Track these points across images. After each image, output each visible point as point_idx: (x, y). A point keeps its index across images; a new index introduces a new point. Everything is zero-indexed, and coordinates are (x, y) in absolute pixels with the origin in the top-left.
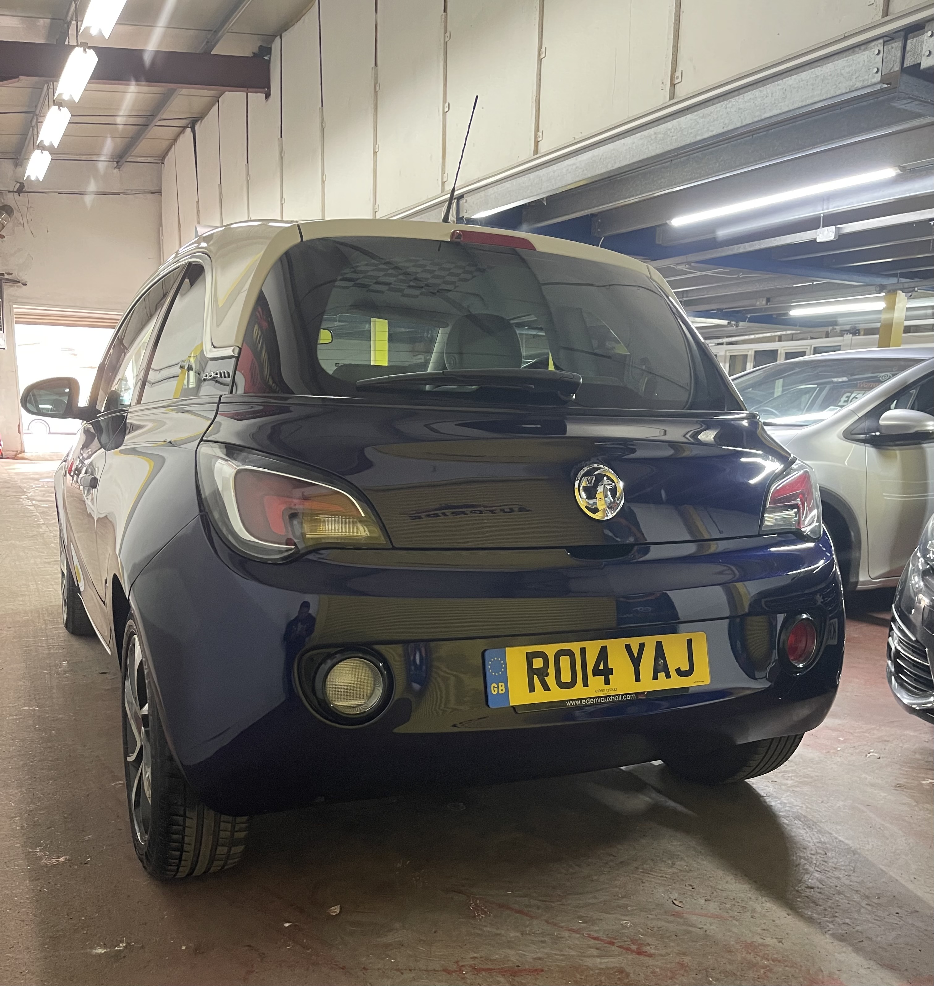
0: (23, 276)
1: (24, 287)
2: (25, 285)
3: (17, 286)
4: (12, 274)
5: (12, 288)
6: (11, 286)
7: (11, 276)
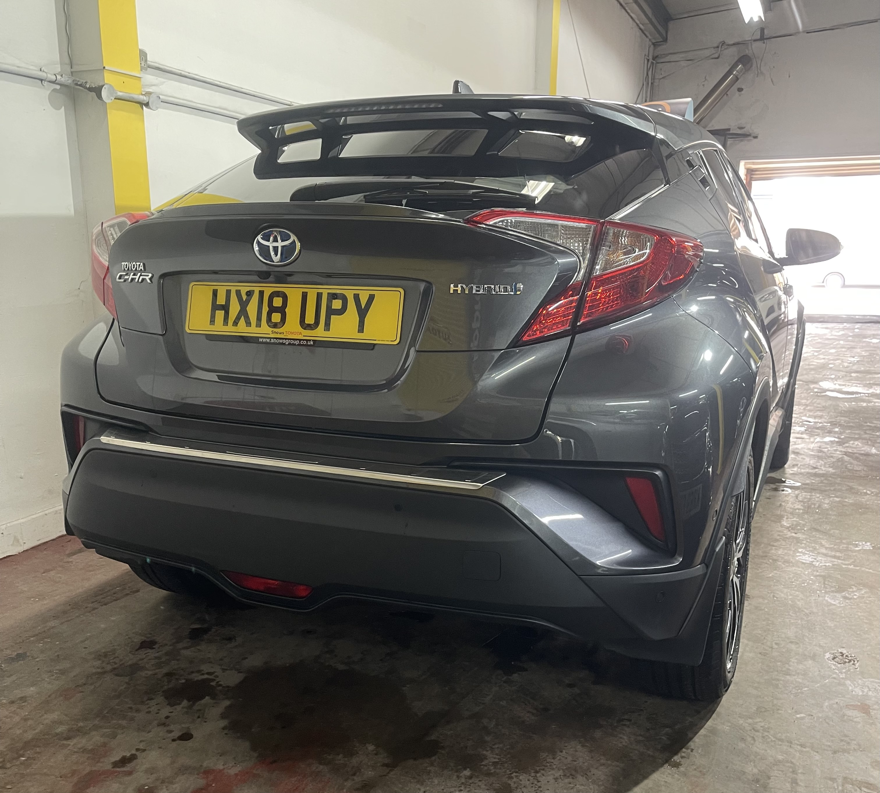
0: (756, 130)
1: (755, 140)
2: (756, 137)
3: (748, 141)
4: (744, 128)
5: (742, 143)
6: (742, 141)
7: (743, 130)
